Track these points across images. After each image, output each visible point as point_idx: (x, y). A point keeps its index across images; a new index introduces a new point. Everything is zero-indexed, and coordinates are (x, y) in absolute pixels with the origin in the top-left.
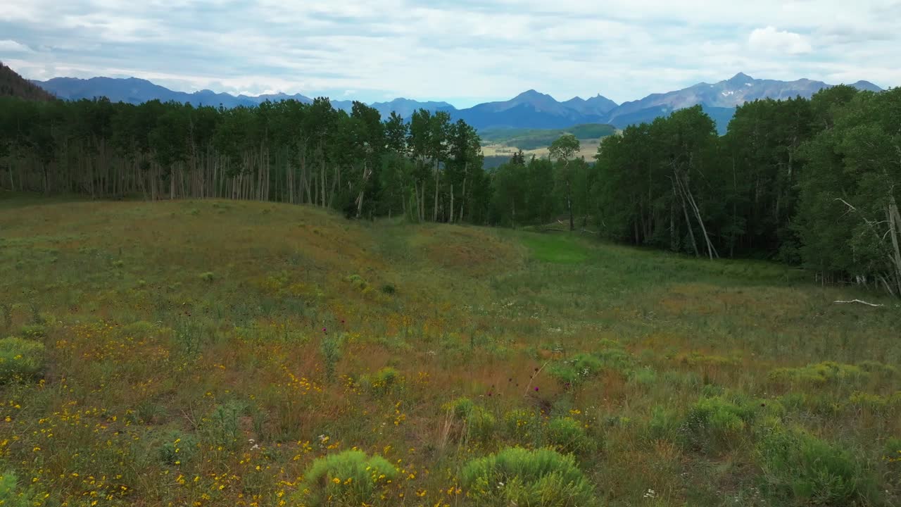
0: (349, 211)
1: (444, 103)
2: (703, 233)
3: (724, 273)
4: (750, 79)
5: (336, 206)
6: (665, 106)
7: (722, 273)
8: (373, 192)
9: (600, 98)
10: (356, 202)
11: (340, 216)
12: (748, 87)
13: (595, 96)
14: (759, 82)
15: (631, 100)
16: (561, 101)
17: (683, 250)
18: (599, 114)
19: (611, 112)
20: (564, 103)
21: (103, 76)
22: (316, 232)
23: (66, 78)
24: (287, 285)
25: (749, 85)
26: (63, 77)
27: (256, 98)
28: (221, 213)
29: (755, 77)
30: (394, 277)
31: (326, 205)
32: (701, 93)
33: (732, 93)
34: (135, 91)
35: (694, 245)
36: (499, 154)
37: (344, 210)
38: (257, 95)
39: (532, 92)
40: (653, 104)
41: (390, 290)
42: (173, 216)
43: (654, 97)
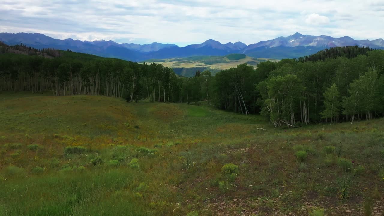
0: (128, 99)
1: (174, 44)
2: (244, 106)
3: (248, 119)
4: (301, 35)
5: (123, 98)
6: (267, 46)
7: (247, 119)
8: (136, 92)
9: (239, 42)
10: (130, 96)
11: (125, 101)
12: (300, 38)
13: (238, 42)
14: (304, 36)
15: (253, 44)
16: (223, 44)
17: (238, 112)
18: (240, 50)
19: (244, 49)
20: (224, 45)
21: (23, 32)
22: (116, 108)
23: (6, 33)
24: (106, 126)
25: (301, 37)
26: (5, 32)
27: (92, 42)
28: (84, 102)
29: (303, 34)
30: (140, 123)
31: (120, 96)
32: (281, 41)
33: (294, 41)
34: (38, 39)
35: (242, 110)
36: (197, 66)
37: (126, 99)
38: (92, 41)
39: (211, 40)
40: (261, 45)
41: (137, 127)
42: (68, 103)
43: (262, 42)
